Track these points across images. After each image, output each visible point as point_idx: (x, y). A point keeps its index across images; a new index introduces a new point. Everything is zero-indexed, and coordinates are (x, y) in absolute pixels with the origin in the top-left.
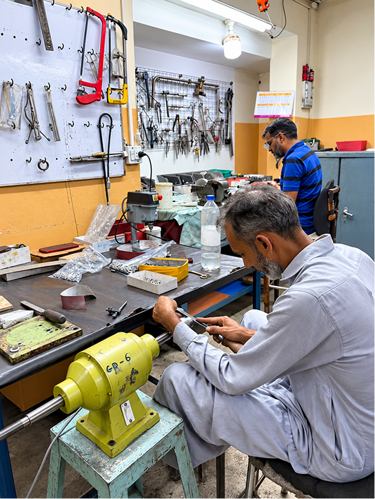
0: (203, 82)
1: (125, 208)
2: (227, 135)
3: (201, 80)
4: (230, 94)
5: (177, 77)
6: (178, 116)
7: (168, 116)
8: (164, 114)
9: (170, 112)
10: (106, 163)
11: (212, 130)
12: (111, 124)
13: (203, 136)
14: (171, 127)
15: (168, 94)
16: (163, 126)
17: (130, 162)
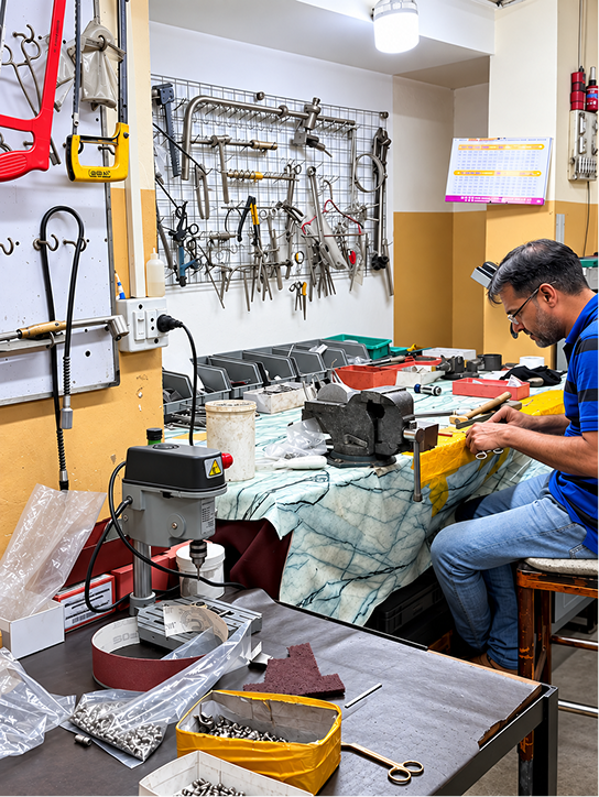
0: (317, 113)
1: (118, 501)
2: (376, 249)
3: (312, 109)
4: (381, 143)
5: (249, 100)
6: (252, 201)
7: (226, 201)
8: (216, 195)
9: (229, 189)
10: (60, 354)
11: (339, 235)
12: (81, 239)
13: (316, 248)
14: (233, 227)
15: (227, 143)
16: (212, 227)
17: (134, 347)
